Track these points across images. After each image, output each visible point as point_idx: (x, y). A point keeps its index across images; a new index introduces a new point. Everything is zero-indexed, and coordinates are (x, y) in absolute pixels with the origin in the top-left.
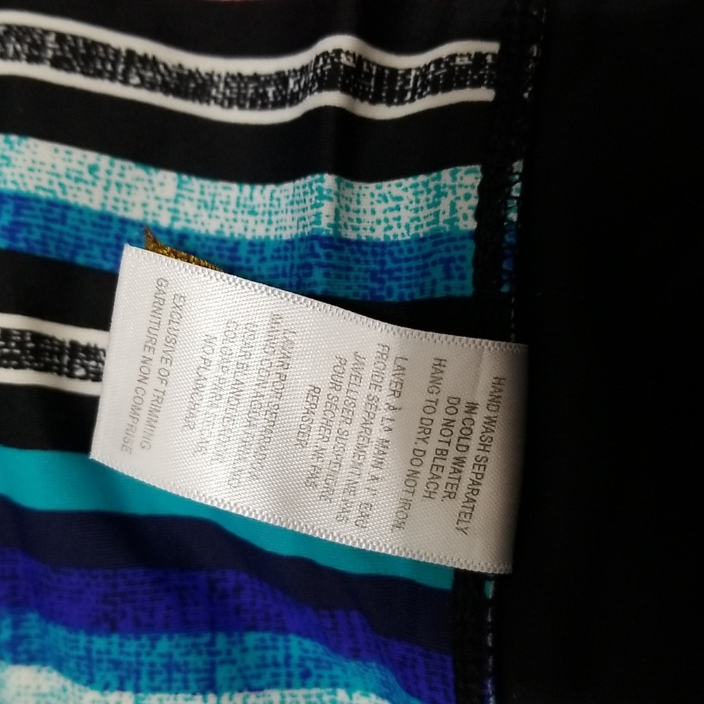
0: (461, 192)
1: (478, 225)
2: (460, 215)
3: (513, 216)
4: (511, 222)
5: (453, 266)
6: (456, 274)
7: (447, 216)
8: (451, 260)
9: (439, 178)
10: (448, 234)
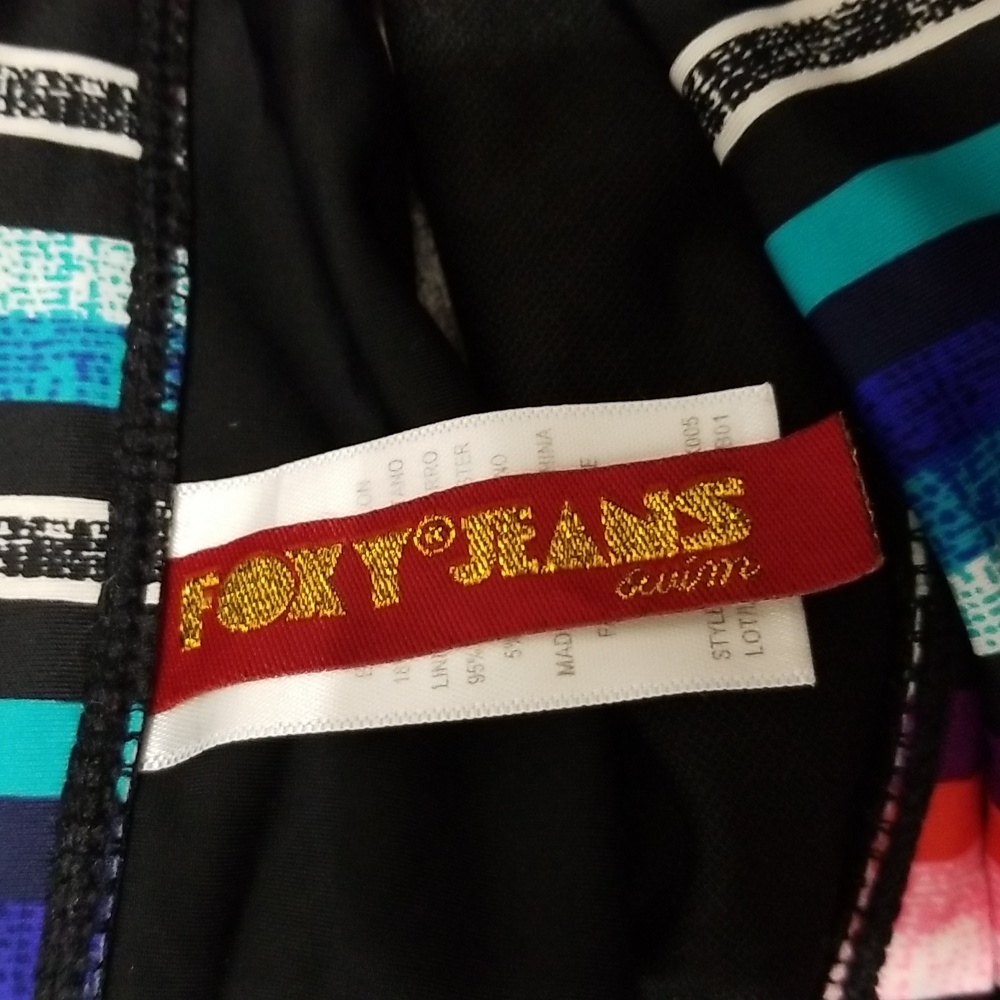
0: (106, 272)
1: (132, 322)
2: (103, 300)
3: (180, 318)
4: (178, 326)
5: (91, 364)
6: (95, 375)
7: (84, 297)
8: (89, 356)
9: (69, 244)
10: (85, 321)
